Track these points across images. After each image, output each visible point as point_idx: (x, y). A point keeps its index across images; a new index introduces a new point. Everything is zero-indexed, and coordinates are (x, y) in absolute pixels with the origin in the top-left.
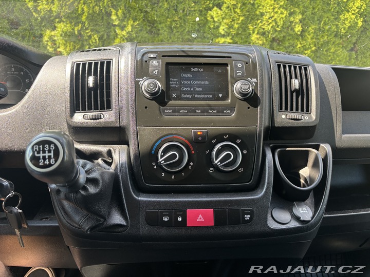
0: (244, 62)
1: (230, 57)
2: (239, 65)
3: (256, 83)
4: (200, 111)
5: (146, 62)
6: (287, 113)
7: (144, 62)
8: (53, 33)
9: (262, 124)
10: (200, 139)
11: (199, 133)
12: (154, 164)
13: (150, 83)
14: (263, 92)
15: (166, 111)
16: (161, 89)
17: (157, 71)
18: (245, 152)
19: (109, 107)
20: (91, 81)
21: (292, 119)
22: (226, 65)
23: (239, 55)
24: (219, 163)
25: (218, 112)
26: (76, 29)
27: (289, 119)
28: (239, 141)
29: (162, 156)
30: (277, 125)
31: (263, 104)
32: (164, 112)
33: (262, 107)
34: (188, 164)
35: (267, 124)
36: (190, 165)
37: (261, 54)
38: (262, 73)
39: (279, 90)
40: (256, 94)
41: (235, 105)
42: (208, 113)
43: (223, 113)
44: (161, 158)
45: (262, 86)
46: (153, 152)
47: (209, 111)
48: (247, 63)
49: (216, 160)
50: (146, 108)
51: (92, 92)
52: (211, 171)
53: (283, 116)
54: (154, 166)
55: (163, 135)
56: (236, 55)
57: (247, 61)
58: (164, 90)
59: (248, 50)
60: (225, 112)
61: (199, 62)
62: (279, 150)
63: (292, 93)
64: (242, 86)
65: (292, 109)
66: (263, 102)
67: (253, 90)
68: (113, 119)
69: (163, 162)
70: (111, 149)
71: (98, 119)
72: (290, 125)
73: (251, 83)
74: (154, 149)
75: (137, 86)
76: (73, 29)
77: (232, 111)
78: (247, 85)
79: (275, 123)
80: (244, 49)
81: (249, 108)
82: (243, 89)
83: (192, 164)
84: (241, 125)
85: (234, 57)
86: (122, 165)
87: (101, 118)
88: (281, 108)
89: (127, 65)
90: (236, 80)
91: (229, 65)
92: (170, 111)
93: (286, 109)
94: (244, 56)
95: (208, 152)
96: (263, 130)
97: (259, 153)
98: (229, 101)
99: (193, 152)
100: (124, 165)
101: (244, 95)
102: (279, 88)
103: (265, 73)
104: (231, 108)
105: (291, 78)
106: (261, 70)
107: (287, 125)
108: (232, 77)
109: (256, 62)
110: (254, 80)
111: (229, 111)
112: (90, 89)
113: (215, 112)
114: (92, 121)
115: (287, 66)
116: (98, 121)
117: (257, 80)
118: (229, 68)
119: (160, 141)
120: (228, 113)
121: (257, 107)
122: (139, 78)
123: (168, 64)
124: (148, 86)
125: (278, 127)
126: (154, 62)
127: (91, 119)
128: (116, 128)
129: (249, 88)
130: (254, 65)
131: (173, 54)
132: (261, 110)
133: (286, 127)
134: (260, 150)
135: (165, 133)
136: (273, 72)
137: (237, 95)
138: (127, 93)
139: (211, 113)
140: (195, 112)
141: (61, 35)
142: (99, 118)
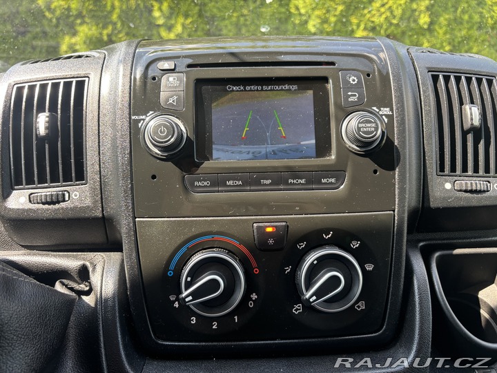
0: (362, 72)
1: (333, 64)
2: (353, 80)
3: (390, 117)
4: (269, 181)
5: (154, 78)
6: (456, 178)
7: (149, 81)
8: (73, 40)
9: (404, 206)
10: (271, 241)
11: (269, 230)
12: (172, 298)
13: (160, 126)
14: (404, 137)
15: (196, 183)
16: (185, 136)
17: (175, 98)
18: (370, 267)
19: (81, 176)
20: (42, 122)
21: (466, 191)
22: (325, 79)
23: (351, 59)
24: (314, 298)
25: (308, 182)
26: (105, 32)
27: (461, 191)
28: (355, 245)
29: (188, 285)
30: (434, 204)
31: (405, 162)
32: (192, 185)
33: (404, 168)
34: (246, 297)
35: (414, 203)
36: (251, 299)
37: (397, 53)
38: (402, 94)
39: (437, 130)
40: (390, 142)
41: (346, 167)
42: (287, 183)
43: (320, 183)
44: (186, 290)
45: (402, 123)
46: (171, 273)
47: (290, 181)
48: (368, 75)
49: (308, 289)
50: (154, 177)
51: (47, 146)
52: (297, 310)
53: (448, 186)
54: (174, 302)
55: (190, 235)
56: (345, 59)
57: (367, 70)
58: (193, 137)
59: (370, 47)
60: (324, 181)
61: (266, 75)
62: (437, 254)
63: (465, 134)
64: (361, 125)
65: (465, 169)
66: (405, 158)
67: (383, 133)
68: (88, 202)
69: (190, 298)
70: (88, 264)
71: (58, 202)
72: (462, 204)
73: (380, 117)
74: (172, 266)
75: (135, 131)
76: (101, 34)
77: (340, 180)
78: (370, 122)
79: (431, 200)
80: (361, 46)
81: (375, 172)
82: (364, 132)
83: (254, 296)
84: (359, 209)
85: (341, 62)
86: (106, 300)
87: (64, 201)
88: (442, 169)
89: (114, 88)
90: (346, 112)
91: (331, 81)
92: (205, 183)
93: (453, 169)
94: (363, 59)
95: (288, 270)
96: (406, 219)
97: (400, 268)
98: (333, 157)
99: (256, 271)
100: (110, 303)
101: (363, 144)
102: (437, 126)
103: (407, 95)
104: (337, 172)
105: (461, 103)
106: (399, 89)
107: (456, 205)
108: (338, 105)
109: (388, 73)
110: (386, 111)
111: (333, 180)
112: (41, 140)
113: (303, 181)
114: (46, 206)
115: (452, 79)
116: (57, 206)
117: (392, 110)
118: (330, 86)
119: (184, 249)
120: (331, 183)
121: (394, 169)
122: (138, 115)
123: (200, 82)
124: (155, 133)
125: (438, 209)
126: (171, 79)
127: (44, 204)
128: (95, 219)
129: (376, 129)
130: (385, 79)
131: (211, 60)
132: (402, 175)
133: (454, 209)
134: (401, 263)
135: (194, 231)
136: (424, 91)
137: (349, 144)
138: (114, 147)
139: (294, 184)
140: (260, 184)
141: (85, 43)
142: (60, 199)
